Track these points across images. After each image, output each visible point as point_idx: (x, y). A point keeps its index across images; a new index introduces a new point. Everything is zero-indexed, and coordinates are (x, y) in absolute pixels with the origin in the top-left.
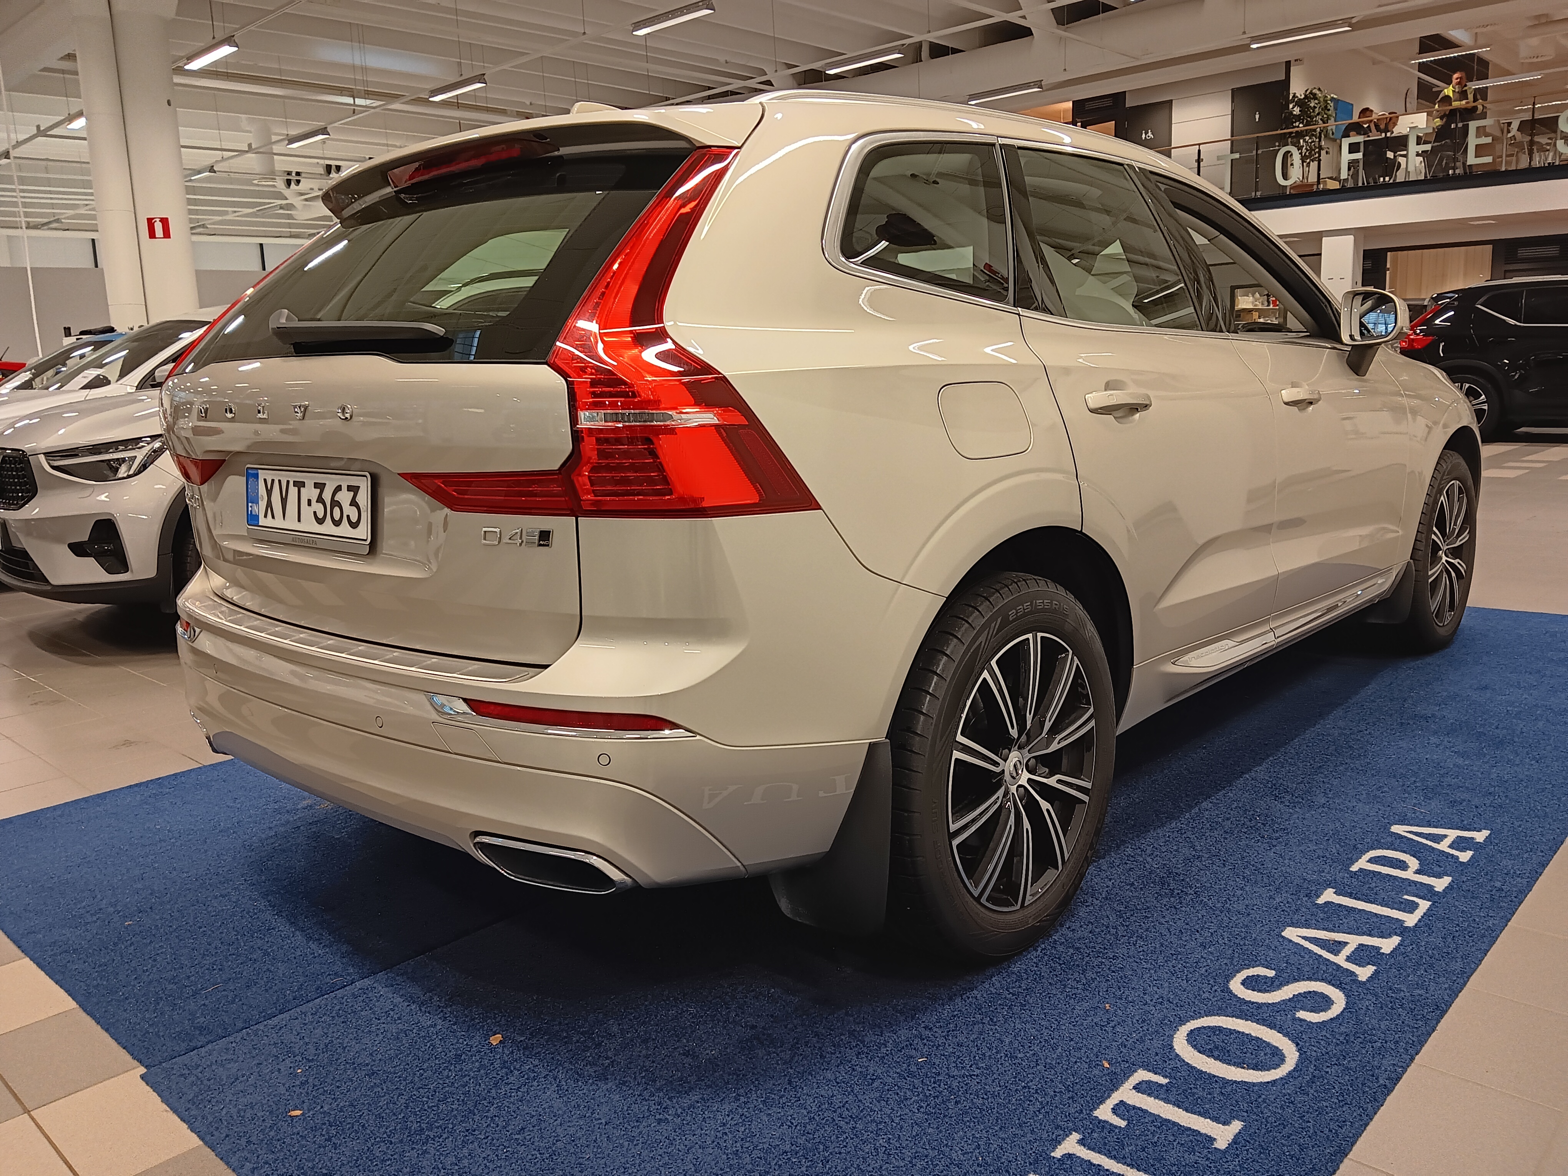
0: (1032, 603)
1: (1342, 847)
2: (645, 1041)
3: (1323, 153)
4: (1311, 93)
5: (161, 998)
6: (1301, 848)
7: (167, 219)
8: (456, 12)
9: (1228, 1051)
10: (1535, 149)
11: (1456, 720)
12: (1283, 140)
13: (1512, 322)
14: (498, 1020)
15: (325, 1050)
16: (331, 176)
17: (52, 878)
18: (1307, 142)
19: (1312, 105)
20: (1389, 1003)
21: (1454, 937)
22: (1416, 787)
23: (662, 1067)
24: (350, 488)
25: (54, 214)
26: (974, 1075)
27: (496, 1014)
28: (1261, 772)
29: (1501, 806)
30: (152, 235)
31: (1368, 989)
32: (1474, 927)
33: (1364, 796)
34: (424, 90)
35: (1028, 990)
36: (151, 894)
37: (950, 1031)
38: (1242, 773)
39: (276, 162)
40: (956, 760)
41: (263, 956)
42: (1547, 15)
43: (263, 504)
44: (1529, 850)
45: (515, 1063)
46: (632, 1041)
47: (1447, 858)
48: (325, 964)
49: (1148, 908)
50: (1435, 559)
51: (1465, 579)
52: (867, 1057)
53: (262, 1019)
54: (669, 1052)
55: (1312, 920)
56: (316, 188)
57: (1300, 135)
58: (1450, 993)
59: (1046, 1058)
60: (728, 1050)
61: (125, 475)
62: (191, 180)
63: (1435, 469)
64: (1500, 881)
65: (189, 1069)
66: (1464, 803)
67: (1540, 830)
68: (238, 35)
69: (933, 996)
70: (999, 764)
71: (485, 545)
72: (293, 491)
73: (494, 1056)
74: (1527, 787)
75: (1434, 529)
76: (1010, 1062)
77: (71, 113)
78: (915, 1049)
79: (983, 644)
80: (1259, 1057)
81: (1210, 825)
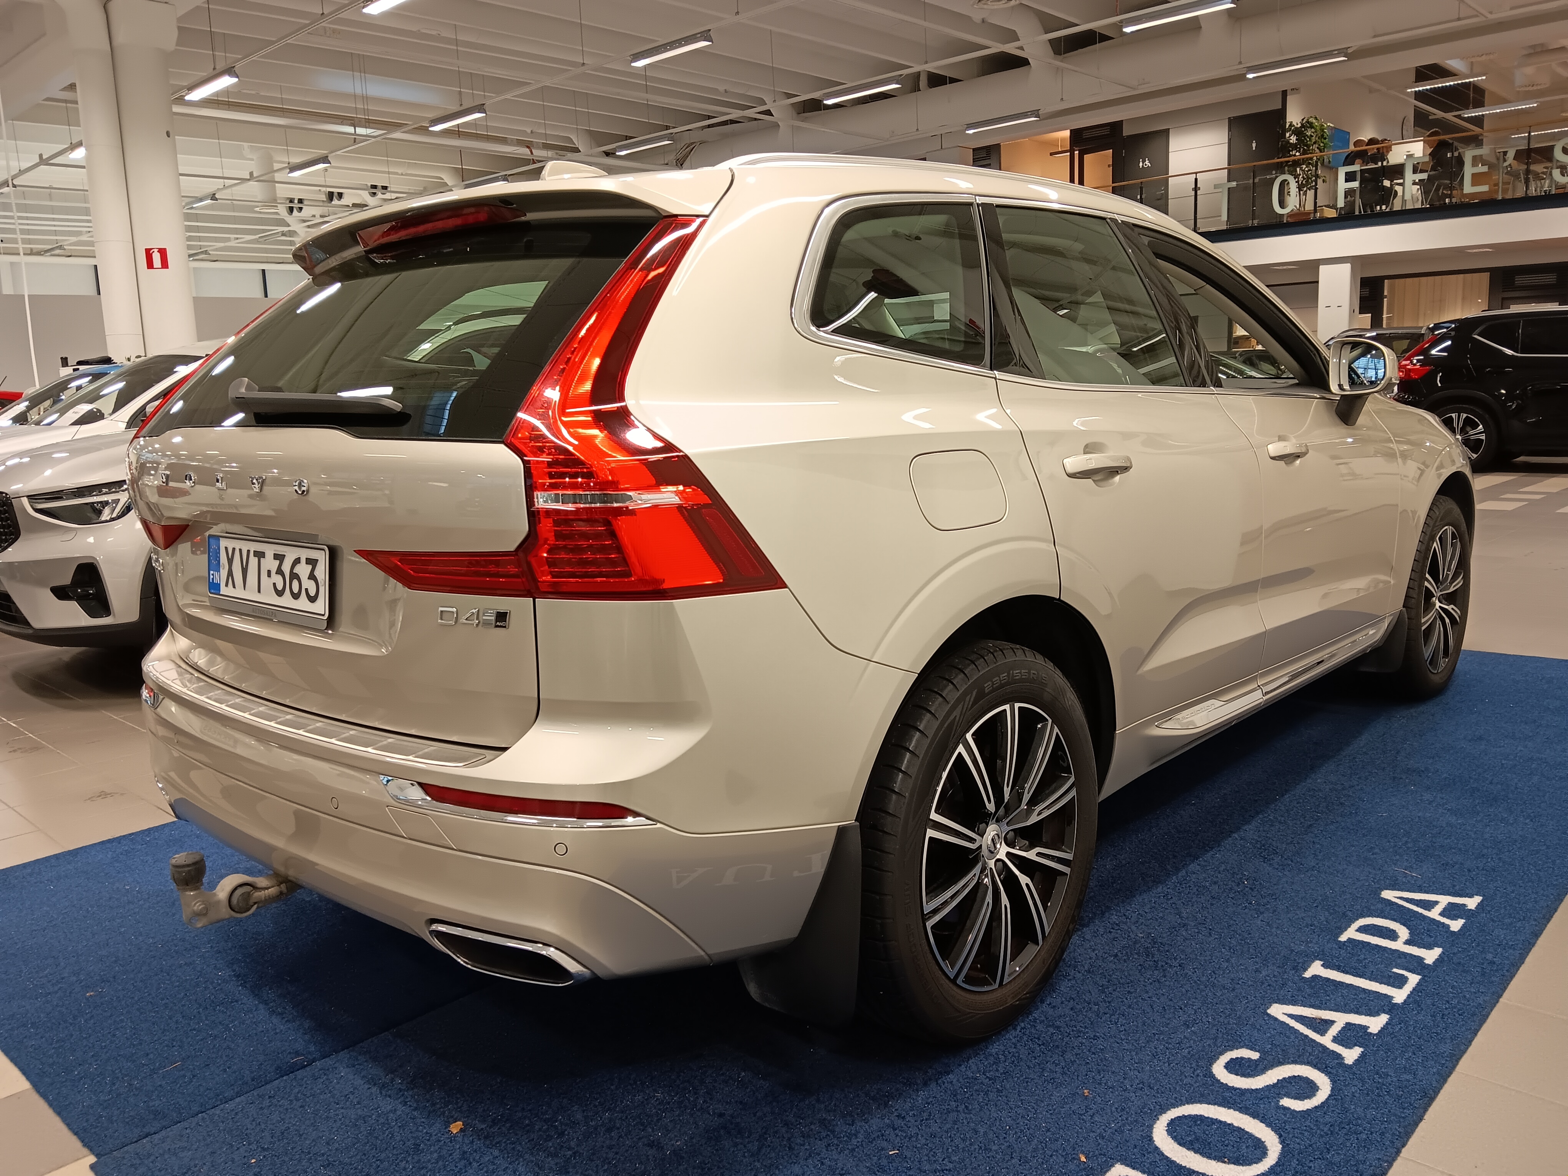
0: (1009, 674)
1: (1331, 914)
2: (609, 1130)
3: (1320, 181)
4: (1308, 122)
5: (118, 1078)
6: (1289, 916)
7: (165, 249)
8: (457, 42)
9: (1209, 1144)
10: (1531, 178)
11: (1449, 775)
12: (1280, 168)
13: (1509, 352)
14: (459, 1105)
15: (280, 1138)
16: (333, 202)
17: (16, 943)
18: (1304, 171)
19: (1309, 134)
20: (1375, 1089)
21: (1443, 1015)
22: (1408, 848)
23: (625, 1159)
24: (309, 561)
25: (57, 241)
26: (947, 1170)
27: (458, 1098)
28: (1250, 831)
29: (1494, 870)
30: (150, 265)
31: (1354, 1074)
32: (1464, 1004)
33: (1355, 858)
34: (424, 119)
35: (1005, 1074)
36: (116, 961)
37: (923, 1120)
38: (1231, 832)
39: (277, 189)
40: (930, 838)
41: (224, 1032)
42: (1542, 45)
43: (224, 573)
44: (1522, 918)
45: (475, 1154)
46: (596, 1129)
47: (1438, 927)
48: (286, 1041)
49: (1131, 982)
50: (1429, 606)
51: (1459, 625)
52: (837, 1149)
53: (219, 1103)
54: (634, 1142)
55: (1298, 996)
56: (318, 216)
57: (1297, 163)
58: (1438, 1078)
59: (1021, 1151)
60: (694, 1141)
61: (108, 519)
62: (192, 208)
63: (1428, 515)
64: (1491, 953)
65: (141, 1159)
66: (1457, 866)
67: (1533, 896)
68: (238, 66)
69: (908, 1081)
70: (976, 840)
71: (442, 625)
72: (253, 561)
73: (453, 1146)
74: (1520, 848)
75: (1427, 576)
76: (984, 1155)
77: (73, 142)
78: (886, 1140)
79: (957, 718)
80: (1240, 1150)
81: (1197, 890)
